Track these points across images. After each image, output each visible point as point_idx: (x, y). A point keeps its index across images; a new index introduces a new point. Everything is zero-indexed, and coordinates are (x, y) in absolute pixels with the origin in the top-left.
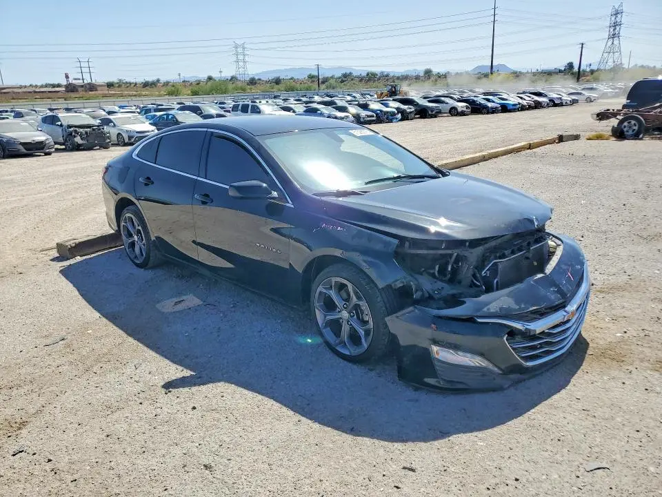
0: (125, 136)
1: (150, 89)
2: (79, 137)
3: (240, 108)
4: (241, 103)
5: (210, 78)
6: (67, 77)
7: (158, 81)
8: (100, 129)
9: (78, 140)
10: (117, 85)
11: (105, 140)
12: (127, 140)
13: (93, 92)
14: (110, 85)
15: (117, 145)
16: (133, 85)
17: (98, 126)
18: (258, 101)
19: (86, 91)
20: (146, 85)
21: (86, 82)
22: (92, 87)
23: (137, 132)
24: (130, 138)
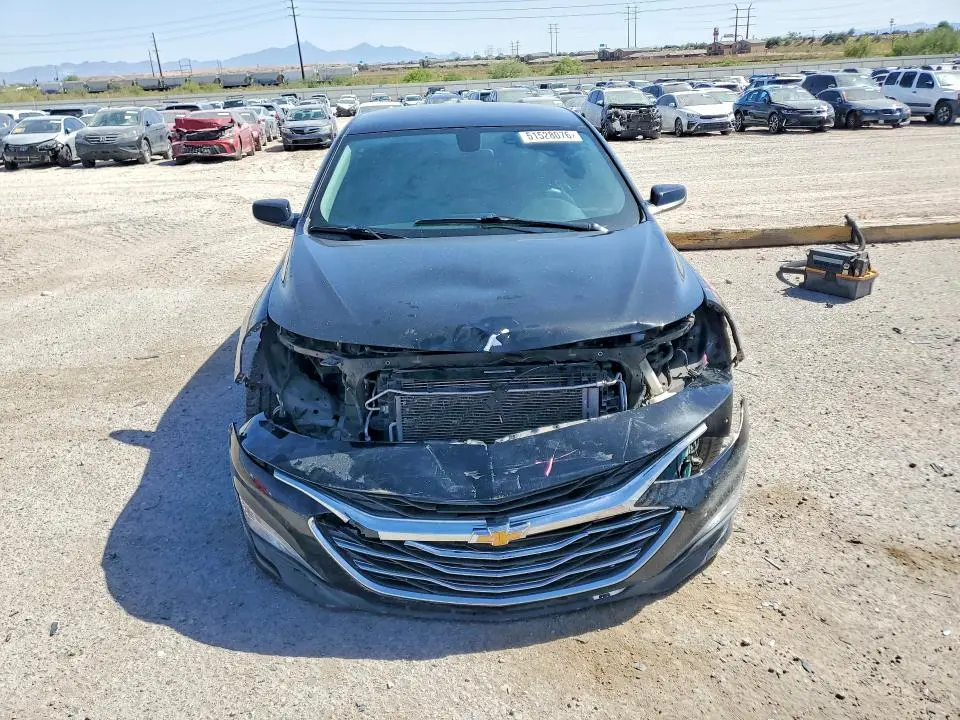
0: (685, 122)
1: (834, 47)
2: (618, 122)
3: (899, 78)
4: (903, 71)
5: (943, 25)
6: (716, 33)
7: (851, 32)
8: (649, 111)
9: (617, 126)
10: (784, 43)
11: (650, 128)
12: (685, 129)
13: (743, 55)
14: (771, 44)
15: (672, 134)
16: (808, 42)
17: (648, 107)
18: (935, 67)
19: (734, 53)
20: (829, 40)
21: (739, 39)
22: (743, 47)
23: (703, 117)
24: (690, 125)
